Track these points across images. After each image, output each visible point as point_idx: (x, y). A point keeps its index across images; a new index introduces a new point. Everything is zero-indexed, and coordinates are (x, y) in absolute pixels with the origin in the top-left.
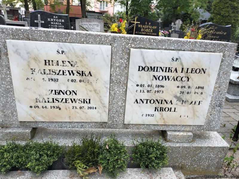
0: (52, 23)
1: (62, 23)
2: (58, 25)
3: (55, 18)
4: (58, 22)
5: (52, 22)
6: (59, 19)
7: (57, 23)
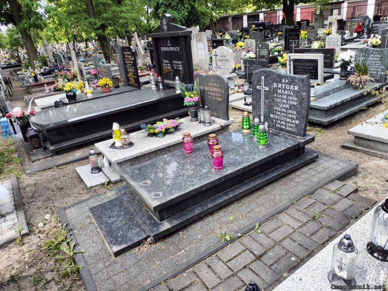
0: (279, 91)
1: (294, 91)
2: (287, 95)
3: (285, 83)
4: (288, 90)
5: (280, 89)
6: (290, 84)
7: (286, 92)
